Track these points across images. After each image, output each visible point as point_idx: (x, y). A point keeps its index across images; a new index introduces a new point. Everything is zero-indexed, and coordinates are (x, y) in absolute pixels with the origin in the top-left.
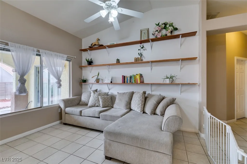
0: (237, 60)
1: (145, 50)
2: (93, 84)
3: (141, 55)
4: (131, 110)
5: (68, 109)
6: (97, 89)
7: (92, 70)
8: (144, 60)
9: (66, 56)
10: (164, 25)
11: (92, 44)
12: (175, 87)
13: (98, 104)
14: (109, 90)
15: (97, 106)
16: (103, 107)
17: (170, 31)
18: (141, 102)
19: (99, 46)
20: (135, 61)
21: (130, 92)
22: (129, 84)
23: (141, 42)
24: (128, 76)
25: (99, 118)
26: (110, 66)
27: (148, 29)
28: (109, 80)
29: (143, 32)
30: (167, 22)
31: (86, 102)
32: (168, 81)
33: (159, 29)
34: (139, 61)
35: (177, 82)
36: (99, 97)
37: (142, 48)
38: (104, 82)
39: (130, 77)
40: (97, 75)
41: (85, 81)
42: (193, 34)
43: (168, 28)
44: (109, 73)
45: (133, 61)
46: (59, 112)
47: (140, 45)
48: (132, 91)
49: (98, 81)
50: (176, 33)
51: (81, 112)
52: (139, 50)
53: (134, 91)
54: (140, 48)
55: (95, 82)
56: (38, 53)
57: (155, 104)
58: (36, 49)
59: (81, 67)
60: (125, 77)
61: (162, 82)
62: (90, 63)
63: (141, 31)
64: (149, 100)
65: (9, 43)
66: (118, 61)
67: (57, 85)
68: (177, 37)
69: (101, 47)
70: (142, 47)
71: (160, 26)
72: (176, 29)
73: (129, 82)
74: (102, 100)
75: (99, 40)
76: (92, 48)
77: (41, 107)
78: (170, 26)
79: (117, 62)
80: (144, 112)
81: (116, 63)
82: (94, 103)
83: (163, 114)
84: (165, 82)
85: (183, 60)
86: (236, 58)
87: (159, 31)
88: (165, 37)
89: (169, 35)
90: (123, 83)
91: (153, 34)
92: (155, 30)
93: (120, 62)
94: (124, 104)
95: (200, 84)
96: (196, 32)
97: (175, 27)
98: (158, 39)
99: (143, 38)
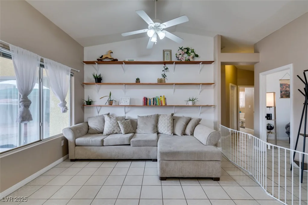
0: (231, 86)
1: (168, 72)
2: (101, 106)
3: (164, 76)
4: (158, 133)
5: (79, 140)
6: (109, 113)
7: (99, 89)
8: (167, 82)
9: (70, 69)
10: (186, 50)
11: (102, 56)
12: (195, 109)
13: (117, 131)
14: (125, 113)
15: (116, 133)
16: (125, 134)
17: (192, 56)
18: (170, 124)
19: (112, 61)
20: (158, 82)
21: (155, 115)
22: (152, 106)
23: (165, 63)
24: (150, 98)
25: (130, 145)
26: (126, 86)
27: (171, 50)
28: (126, 101)
29: (165, 52)
30: (189, 47)
31: (98, 129)
32: (190, 103)
33: (182, 53)
34: (161, 83)
35: (197, 104)
36: (118, 122)
37: (166, 69)
38: (120, 105)
39: (154, 99)
40: (109, 95)
41: (89, 103)
42: (210, 62)
43: (191, 53)
44: (125, 94)
45: (156, 82)
46: (63, 146)
47: (163, 65)
48: (157, 113)
49: (111, 103)
50: (196, 59)
51: (102, 141)
52: (163, 71)
53: (159, 114)
55: (107, 104)
56: (42, 63)
57: (184, 125)
58: (40, 57)
59: (83, 85)
60: (147, 99)
61: (185, 104)
62: (99, 80)
63: (164, 51)
64: (176, 122)
65: (11, 46)
66: (138, 80)
67: (62, 109)
68: (198, 63)
69: (115, 61)
70: (166, 68)
71: (182, 50)
72: (197, 56)
73: (152, 104)
74: (123, 126)
75: (112, 53)
76: (101, 61)
77: (40, 140)
78: (192, 52)
79: (137, 82)
80: (174, 134)
81: (135, 82)
82: (113, 130)
83: (192, 134)
84: (188, 105)
85: (203, 84)
86: (230, 84)
87: (182, 54)
88: (188, 62)
89: (191, 60)
90: (145, 105)
91: (176, 57)
92: (178, 54)
93: (141, 82)
94: (150, 127)
95: (216, 106)
96: (213, 62)
97: (196, 54)
98: (181, 62)
99: (166, 60)
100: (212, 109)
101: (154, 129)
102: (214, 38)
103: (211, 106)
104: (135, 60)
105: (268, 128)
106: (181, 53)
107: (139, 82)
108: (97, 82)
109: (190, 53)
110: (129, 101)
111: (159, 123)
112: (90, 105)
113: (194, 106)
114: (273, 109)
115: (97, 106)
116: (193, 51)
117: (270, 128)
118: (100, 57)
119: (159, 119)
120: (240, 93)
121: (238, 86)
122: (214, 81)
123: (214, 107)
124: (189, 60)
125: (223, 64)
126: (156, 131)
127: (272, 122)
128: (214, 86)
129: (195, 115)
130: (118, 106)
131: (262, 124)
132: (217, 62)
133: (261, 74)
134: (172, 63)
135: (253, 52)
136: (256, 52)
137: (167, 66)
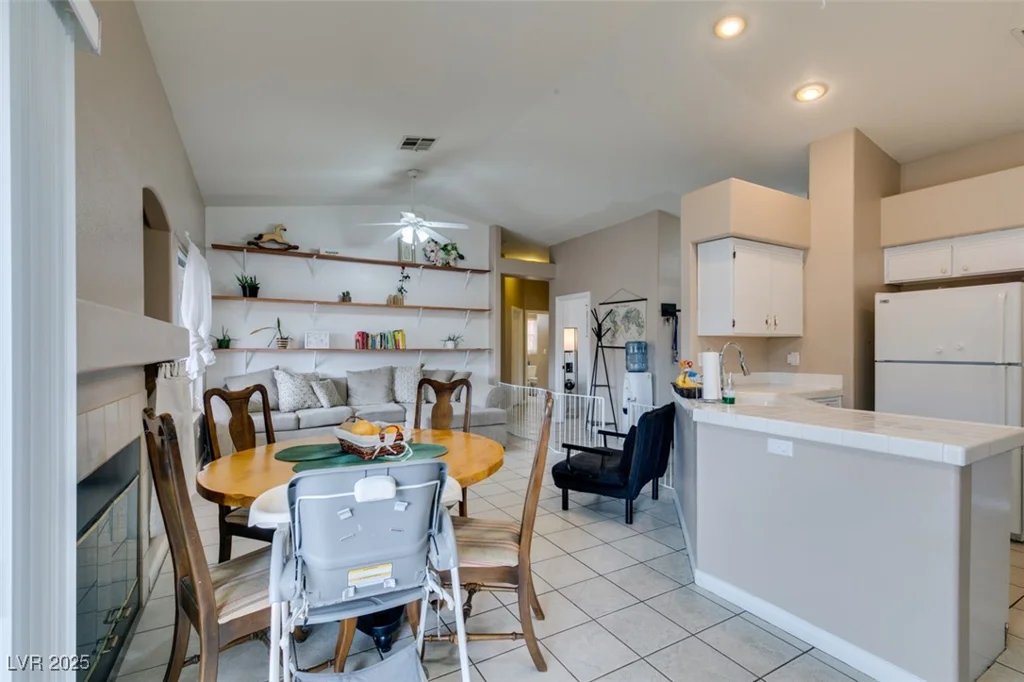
1: (409, 282)
2: (253, 352)
3: (402, 290)
4: (397, 402)
6: (277, 367)
7: (250, 309)
8: (406, 303)
11: (260, 237)
12: (458, 356)
13: (311, 403)
14: (316, 366)
15: (309, 408)
16: (332, 407)
17: (453, 257)
20: (390, 302)
21: (385, 369)
22: (379, 350)
23: (403, 265)
24: (374, 334)
28: (322, 341)
29: (402, 242)
32: (450, 345)
33: (436, 248)
34: (395, 303)
35: (460, 347)
37: (406, 277)
38: (305, 347)
39: (381, 336)
40: (277, 326)
41: (227, 344)
42: (483, 272)
44: (317, 324)
45: (385, 301)
47: (400, 268)
48: (390, 365)
49: (284, 342)
50: (461, 264)
52: (400, 281)
53: (395, 366)
54: (402, 279)
55: (274, 345)
60: (367, 336)
61: (440, 346)
62: (250, 290)
63: (400, 241)
66: (346, 298)
68: (464, 271)
70: (405, 275)
72: (462, 257)
73: (379, 347)
75: (285, 230)
79: (343, 300)
81: (337, 300)
85: (472, 310)
87: (435, 252)
88: (447, 267)
89: (452, 264)
90: (363, 348)
91: (425, 255)
92: (429, 249)
93: (353, 301)
94: (380, 392)
95: (493, 349)
96: (489, 271)
97: (461, 253)
98: (434, 267)
99: (405, 258)
100: (487, 353)
101: (388, 395)
102: (491, 228)
103: (484, 350)
104: (341, 254)
105: (566, 385)
106: (434, 248)
107: (350, 300)
108: (248, 293)
109: (449, 251)
110: (327, 340)
111: (396, 382)
112: (227, 347)
113: (456, 350)
114: (573, 354)
115: (242, 350)
116: (454, 248)
117: (569, 386)
118: (256, 239)
119: (396, 376)
120: (528, 322)
121: (527, 311)
122: (490, 305)
123: (490, 353)
124: (448, 263)
125: (503, 276)
126: (391, 398)
127: (571, 376)
128: (490, 315)
129: (459, 367)
130: (302, 348)
131: (558, 377)
132: (495, 272)
133: (557, 299)
134: (417, 266)
135: (547, 261)
136: (552, 261)
137: (408, 271)
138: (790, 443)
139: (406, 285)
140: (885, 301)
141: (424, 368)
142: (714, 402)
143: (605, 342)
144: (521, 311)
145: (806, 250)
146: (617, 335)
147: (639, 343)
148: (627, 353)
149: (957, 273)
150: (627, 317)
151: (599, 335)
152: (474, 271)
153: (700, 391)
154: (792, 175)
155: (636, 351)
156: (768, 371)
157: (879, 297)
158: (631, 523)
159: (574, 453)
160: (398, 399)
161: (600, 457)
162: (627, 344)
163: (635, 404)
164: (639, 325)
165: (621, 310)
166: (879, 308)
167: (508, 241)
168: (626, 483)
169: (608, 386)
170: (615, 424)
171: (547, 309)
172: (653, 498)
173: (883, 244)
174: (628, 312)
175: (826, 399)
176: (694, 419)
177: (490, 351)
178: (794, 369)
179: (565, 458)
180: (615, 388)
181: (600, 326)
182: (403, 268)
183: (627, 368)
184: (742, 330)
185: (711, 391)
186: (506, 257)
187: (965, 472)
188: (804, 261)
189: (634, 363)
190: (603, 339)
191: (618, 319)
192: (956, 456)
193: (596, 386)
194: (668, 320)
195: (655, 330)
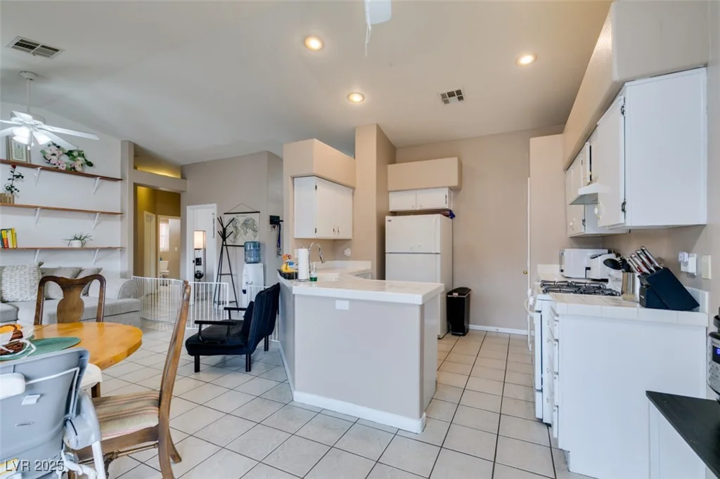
0: (146, 215)
3: (11, 189)
4: (3, 302)
8: (17, 202)
12: (86, 255)
17: (79, 163)
23: (13, 164)
29: (14, 142)
32: (77, 244)
33: (59, 154)
34: (3, 202)
37: (18, 177)
42: (115, 180)
43: (77, 157)
47: (9, 167)
50: (88, 170)
52: (9, 179)
54: (12, 177)
61: (66, 246)
63: (9, 139)
68: (92, 176)
70: (16, 174)
71: (58, 147)
72: (90, 164)
78: (79, 155)
80: (48, 299)
83: (86, 293)
84: (70, 246)
85: (102, 213)
86: (145, 212)
87: (57, 155)
88: (72, 171)
89: (79, 169)
91: (45, 157)
92: (49, 152)
95: (125, 248)
96: (121, 180)
97: (89, 160)
98: (57, 170)
99: (16, 157)
100: (118, 251)
102: (123, 142)
103: (116, 248)
105: (196, 276)
106: (56, 152)
109: (75, 157)
111: (3, 282)
113: (83, 249)
114: (202, 251)
116: (81, 155)
117: (198, 276)
119: (4, 276)
120: (161, 224)
121: (159, 216)
122: (122, 210)
123: (122, 251)
124: (74, 168)
125: (136, 185)
127: (200, 268)
128: (122, 218)
129: (88, 264)
131: (189, 270)
132: (127, 181)
133: (188, 207)
134: (34, 167)
135: (179, 177)
136: (183, 177)
137: (19, 170)
138: (347, 302)
139: (17, 184)
140: (390, 221)
141: (42, 267)
142: (305, 281)
143: (228, 242)
144: (154, 215)
145: (353, 189)
146: (238, 237)
147: (255, 242)
148: (245, 250)
149: (418, 208)
150: (245, 224)
151: (224, 236)
152: (103, 178)
153: (297, 274)
154: (346, 143)
155: (252, 248)
156: (335, 260)
157: (387, 218)
158: (250, 370)
159: (204, 327)
160: (6, 299)
161: (226, 327)
162: (245, 243)
163: (252, 286)
164: (255, 231)
165: (241, 219)
166: (387, 224)
167: (140, 156)
168: (246, 343)
169: (231, 274)
170: (236, 301)
171: (179, 216)
172: (265, 350)
173: (389, 189)
174: (246, 221)
175: (363, 275)
176: (293, 293)
177: (122, 249)
178: (347, 258)
179: (197, 332)
180: (236, 275)
181: (224, 230)
182: (14, 167)
183: (245, 260)
184: (321, 235)
185: (303, 274)
186: (138, 169)
187: (422, 307)
188: (353, 195)
189: (251, 257)
190: (227, 240)
191: (239, 225)
192: (418, 299)
193: (221, 275)
194: (274, 227)
195: (265, 234)
